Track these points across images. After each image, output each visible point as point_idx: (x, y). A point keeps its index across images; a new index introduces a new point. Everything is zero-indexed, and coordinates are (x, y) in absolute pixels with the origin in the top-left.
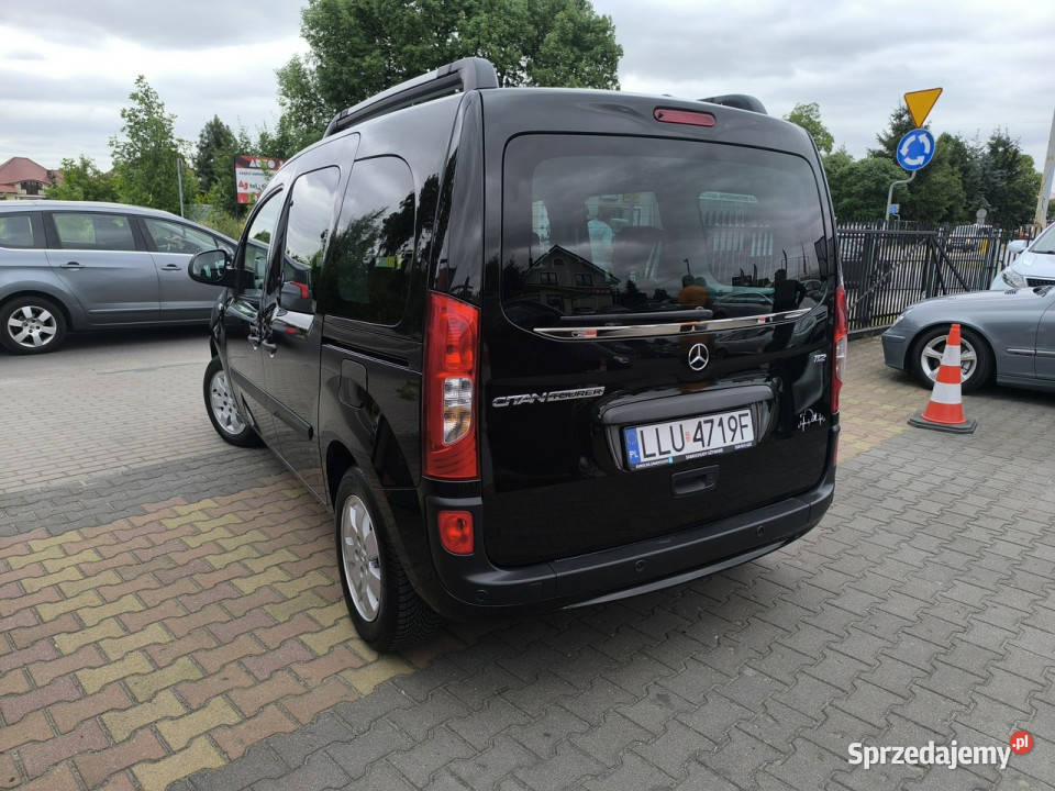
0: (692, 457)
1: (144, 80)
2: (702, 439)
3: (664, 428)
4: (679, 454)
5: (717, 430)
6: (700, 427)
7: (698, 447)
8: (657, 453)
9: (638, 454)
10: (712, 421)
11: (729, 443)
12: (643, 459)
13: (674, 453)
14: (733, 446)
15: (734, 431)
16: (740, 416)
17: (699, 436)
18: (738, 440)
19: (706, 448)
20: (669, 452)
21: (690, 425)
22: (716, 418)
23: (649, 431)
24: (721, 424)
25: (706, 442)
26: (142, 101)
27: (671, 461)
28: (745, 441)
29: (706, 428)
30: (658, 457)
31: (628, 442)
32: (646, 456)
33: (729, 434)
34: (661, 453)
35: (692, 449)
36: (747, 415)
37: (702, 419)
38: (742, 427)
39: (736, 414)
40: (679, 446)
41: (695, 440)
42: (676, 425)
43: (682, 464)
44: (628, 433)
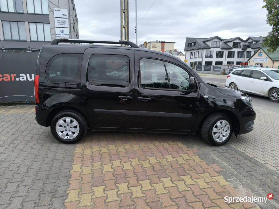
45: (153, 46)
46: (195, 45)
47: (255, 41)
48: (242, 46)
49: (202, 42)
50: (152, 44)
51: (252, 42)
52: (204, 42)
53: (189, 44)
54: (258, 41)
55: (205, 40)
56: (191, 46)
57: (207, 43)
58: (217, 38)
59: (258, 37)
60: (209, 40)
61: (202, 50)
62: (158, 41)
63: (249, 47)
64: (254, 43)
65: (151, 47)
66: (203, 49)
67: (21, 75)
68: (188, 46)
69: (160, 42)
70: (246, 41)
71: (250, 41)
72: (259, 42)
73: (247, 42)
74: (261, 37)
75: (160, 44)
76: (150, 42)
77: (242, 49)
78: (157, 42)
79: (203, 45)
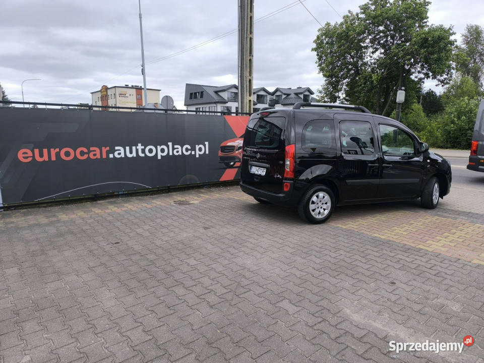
2: (258, 171)
14: (261, 174)
19: (258, 173)
32: (252, 171)
37: (259, 168)
39: (264, 169)
45: (121, 94)
46: (202, 97)
47: (285, 94)
48: (268, 101)
49: (214, 93)
50: (118, 91)
51: (281, 95)
52: (216, 92)
53: (191, 94)
54: (288, 95)
55: (218, 90)
56: (196, 97)
57: (221, 94)
58: (235, 87)
59: (286, 88)
60: (224, 90)
61: (215, 105)
62: (130, 86)
63: (277, 102)
64: (284, 96)
65: (117, 95)
66: (215, 103)
67: (117, 148)
68: (191, 98)
69: (133, 87)
70: (273, 94)
71: (278, 93)
72: (290, 96)
73: (275, 96)
74: (290, 88)
75: (134, 91)
76: (115, 87)
77: (269, 105)
78: (127, 87)
79: (216, 98)
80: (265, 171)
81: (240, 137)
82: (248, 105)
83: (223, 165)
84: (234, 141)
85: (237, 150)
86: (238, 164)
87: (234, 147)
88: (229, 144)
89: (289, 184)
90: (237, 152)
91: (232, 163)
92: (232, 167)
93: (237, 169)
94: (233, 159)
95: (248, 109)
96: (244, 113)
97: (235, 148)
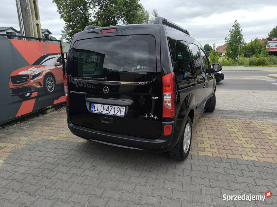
0: (104, 114)
1: (237, 22)
2: (108, 111)
3: (100, 105)
4: (101, 112)
5: (113, 110)
6: (108, 107)
7: (106, 112)
8: (97, 110)
9: (93, 109)
10: (112, 107)
11: (115, 114)
12: (94, 111)
13: (100, 112)
14: (116, 115)
15: (118, 111)
16: (121, 108)
17: (107, 110)
18: (119, 114)
19: (109, 113)
20: (99, 111)
21: (106, 107)
22: (114, 107)
23: (96, 105)
24: (115, 108)
25: (109, 112)
26: (235, 27)
27: (99, 113)
28: (121, 115)
29: (110, 108)
30: (97, 111)
31: (92, 106)
32: (94, 110)
33: (116, 112)
34: (98, 111)
35: (105, 112)
36: (124, 108)
37: (109, 106)
38: (121, 111)
39: (120, 107)
40: (102, 110)
41: (106, 110)
42: (103, 105)
43: (101, 115)
44: (92, 104)
80: (124, 110)
81: (33, 65)
82: (36, 29)
83: (17, 98)
84: (27, 69)
85: (31, 79)
86: (35, 94)
87: (27, 75)
88: (21, 73)
89: (171, 126)
90: (32, 81)
91: (28, 94)
92: (28, 98)
93: (34, 100)
94: (28, 89)
95: (37, 34)
96: (33, 38)
97: (30, 77)
